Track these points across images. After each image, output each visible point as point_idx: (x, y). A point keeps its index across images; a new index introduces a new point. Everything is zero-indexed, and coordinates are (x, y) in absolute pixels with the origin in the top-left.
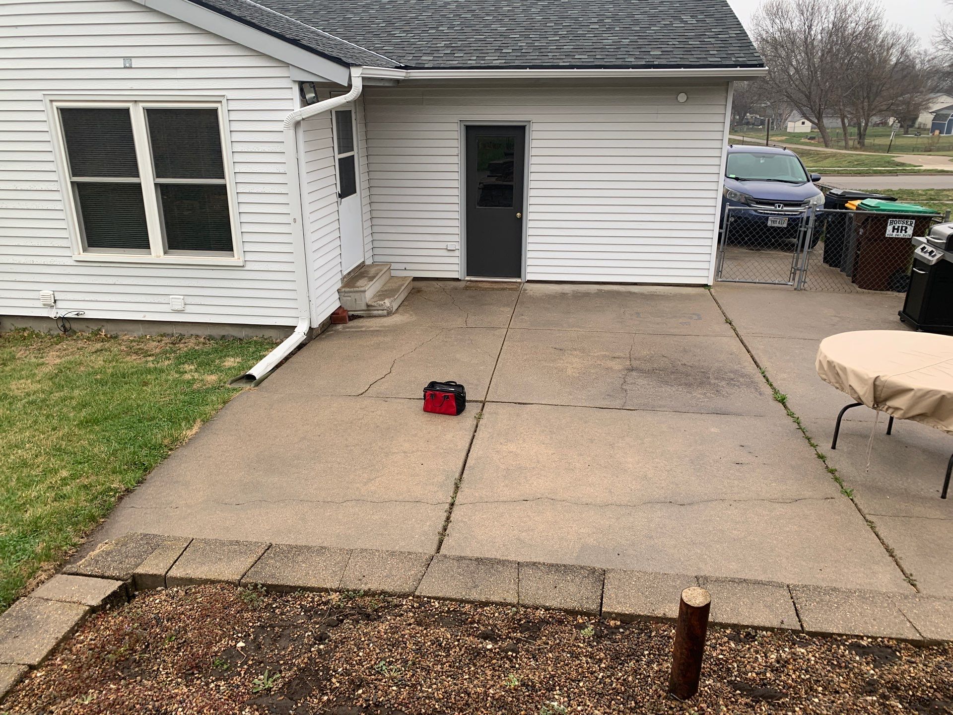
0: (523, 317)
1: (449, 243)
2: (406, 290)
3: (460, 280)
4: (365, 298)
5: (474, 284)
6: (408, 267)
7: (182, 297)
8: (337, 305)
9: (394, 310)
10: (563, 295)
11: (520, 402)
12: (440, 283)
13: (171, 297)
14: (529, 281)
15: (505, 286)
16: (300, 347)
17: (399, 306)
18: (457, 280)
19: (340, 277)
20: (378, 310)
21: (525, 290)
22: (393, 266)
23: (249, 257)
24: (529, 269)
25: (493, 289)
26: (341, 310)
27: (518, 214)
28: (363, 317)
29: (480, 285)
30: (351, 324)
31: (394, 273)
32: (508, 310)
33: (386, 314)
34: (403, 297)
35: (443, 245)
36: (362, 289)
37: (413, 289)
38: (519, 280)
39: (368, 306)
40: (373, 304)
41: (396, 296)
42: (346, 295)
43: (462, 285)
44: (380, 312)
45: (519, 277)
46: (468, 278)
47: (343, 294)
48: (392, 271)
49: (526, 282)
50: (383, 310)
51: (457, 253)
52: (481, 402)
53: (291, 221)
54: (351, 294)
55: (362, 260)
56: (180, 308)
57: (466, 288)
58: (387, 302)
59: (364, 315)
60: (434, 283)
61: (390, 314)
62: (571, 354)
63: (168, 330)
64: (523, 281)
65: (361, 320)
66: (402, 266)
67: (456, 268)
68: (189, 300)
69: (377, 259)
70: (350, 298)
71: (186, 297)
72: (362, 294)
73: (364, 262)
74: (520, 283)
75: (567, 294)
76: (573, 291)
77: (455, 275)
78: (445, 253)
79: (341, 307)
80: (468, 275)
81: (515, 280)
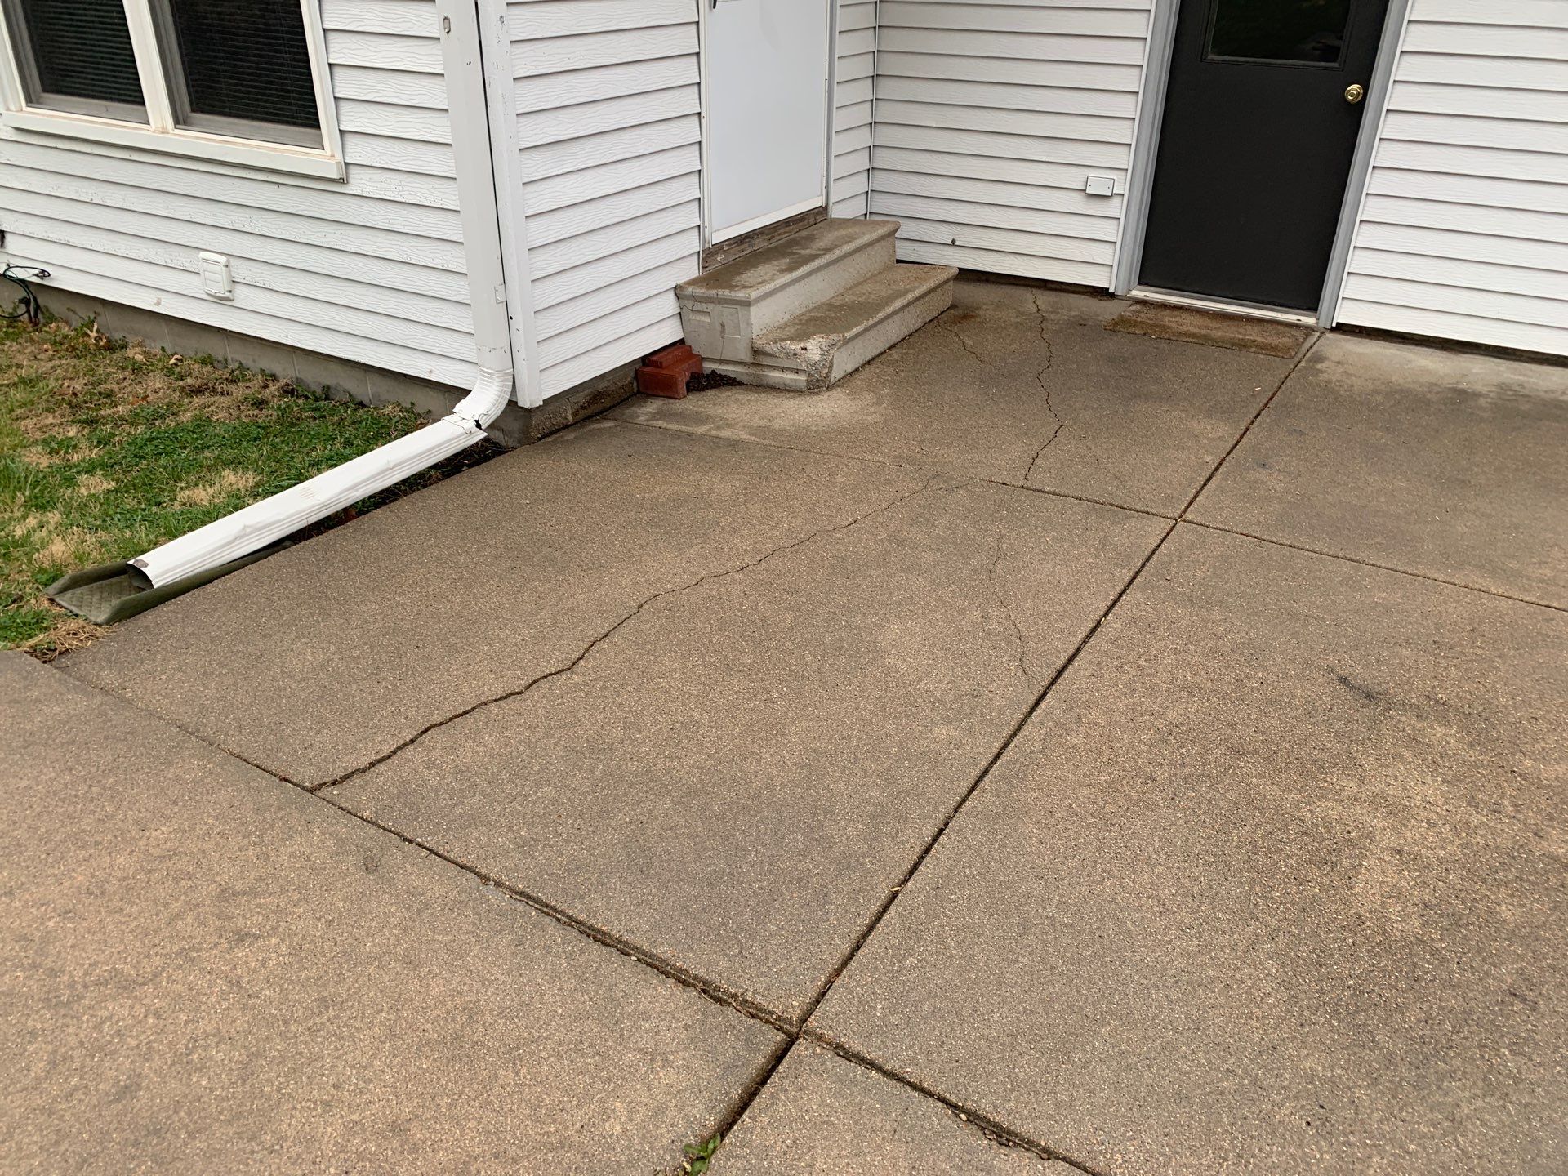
0: (1263, 475)
1: (1093, 173)
2: (915, 310)
3: (1113, 296)
4: (749, 324)
5: (1152, 313)
6: (964, 237)
7: (223, 259)
8: (669, 334)
9: (836, 374)
10: (1459, 398)
12: (1045, 299)
13: (203, 255)
14: (1342, 328)
15: (1252, 334)
16: (452, 466)
17: (869, 362)
18: (1101, 293)
20: (783, 369)
21: (1319, 358)
22: (907, 230)
24: (1350, 288)
25: (1206, 340)
26: (678, 352)
27: (1354, 88)
28: (740, 383)
29: (1168, 319)
30: (692, 403)
31: (904, 251)
32: (1221, 432)
33: (803, 385)
34: (894, 331)
35: (1074, 178)
36: (740, 294)
37: (953, 306)
38: (1308, 320)
39: (756, 352)
40: (767, 349)
41: (854, 331)
42: (698, 307)
43: (1108, 311)
44: (788, 377)
45: (1312, 306)
46: (1139, 293)
47: (689, 303)
48: (898, 244)
49: (1333, 330)
50: (797, 372)
51: (1116, 208)
53: (436, 30)
54: (711, 307)
55: (819, 202)
56: (221, 290)
57: (1120, 325)
58: (814, 348)
59: (744, 379)
60: (1028, 295)
61: (817, 385)
63: (218, 349)
64: (1324, 323)
65: (727, 394)
66: (945, 234)
67: (1106, 254)
68: (241, 271)
69: (881, 204)
70: (707, 320)
71: (233, 261)
72: (741, 310)
73: (822, 211)
74: (1309, 330)
75: (1477, 395)
76: (1504, 388)
77: (1099, 279)
78: (1076, 203)
79: (682, 341)
80: (1142, 281)
81: (1291, 317)
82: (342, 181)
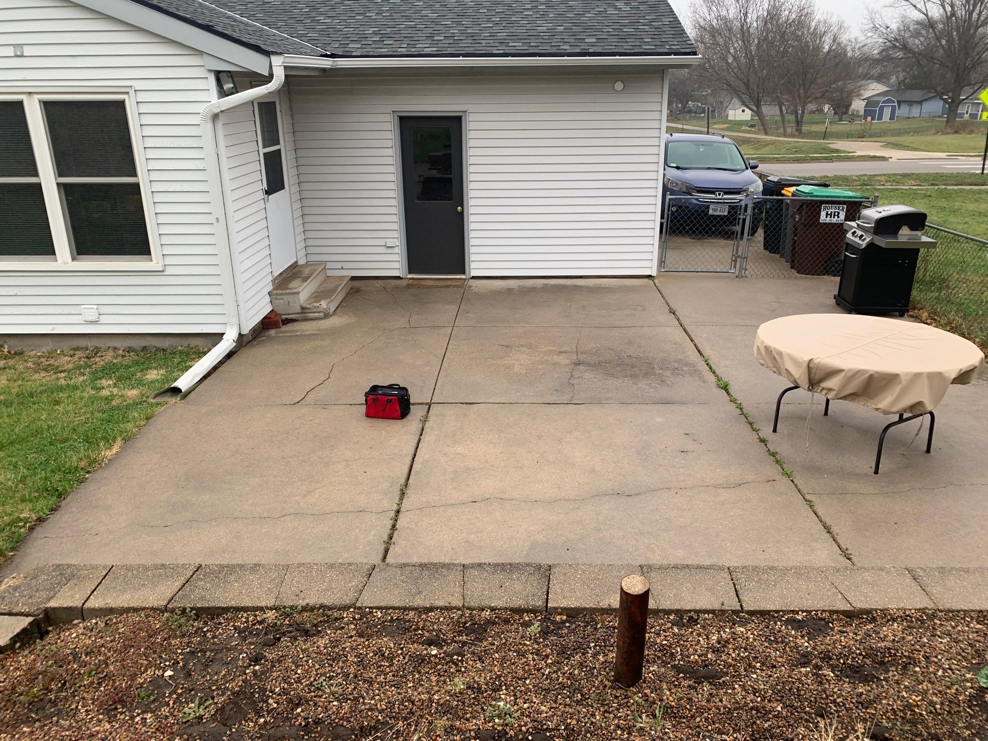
0: (468, 314)
1: (387, 240)
2: (344, 290)
3: (402, 278)
4: (299, 300)
5: (417, 282)
6: (346, 265)
7: (96, 307)
8: (269, 309)
9: (331, 312)
10: (509, 291)
11: (467, 402)
12: (381, 282)
13: (83, 306)
14: (473, 278)
15: (449, 283)
16: (230, 355)
17: (337, 308)
18: (399, 278)
19: (270, 278)
20: (314, 313)
21: (470, 287)
22: (329, 265)
23: (168, 261)
24: (473, 265)
25: (437, 287)
26: (274, 314)
27: (459, 208)
28: (298, 320)
29: (423, 282)
30: (285, 328)
31: (329, 273)
32: (453, 308)
33: (323, 316)
34: (340, 297)
35: (382, 242)
36: (296, 290)
37: (351, 288)
38: (463, 277)
39: (303, 308)
40: (308, 306)
41: (333, 297)
42: (278, 297)
43: (403, 283)
44: (316, 315)
45: (464, 273)
46: (410, 276)
47: (274, 297)
48: (327, 271)
49: (471, 278)
50: (319, 312)
51: (397, 250)
52: (426, 404)
53: (214, 221)
54: (283, 297)
55: (295, 260)
56: (94, 318)
57: (409, 286)
58: (324, 304)
59: (299, 319)
60: (374, 282)
61: (327, 316)
62: (518, 351)
63: (82, 343)
64: (469, 277)
65: (296, 324)
66: (339, 266)
67: (397, 265)
68: (103, 310)
69: (311, 258)
70: (282, 301)
71: (99, 307)
72: (295, 296)
73: (296, 262)
74: (464, 280)
75: (513, 289)
76: (519, 286)
77: (396, 273)
78: (383, 250)
79: (273, 310)
80: (410, 272)
81: (458, 277)
82: (163, 271)
